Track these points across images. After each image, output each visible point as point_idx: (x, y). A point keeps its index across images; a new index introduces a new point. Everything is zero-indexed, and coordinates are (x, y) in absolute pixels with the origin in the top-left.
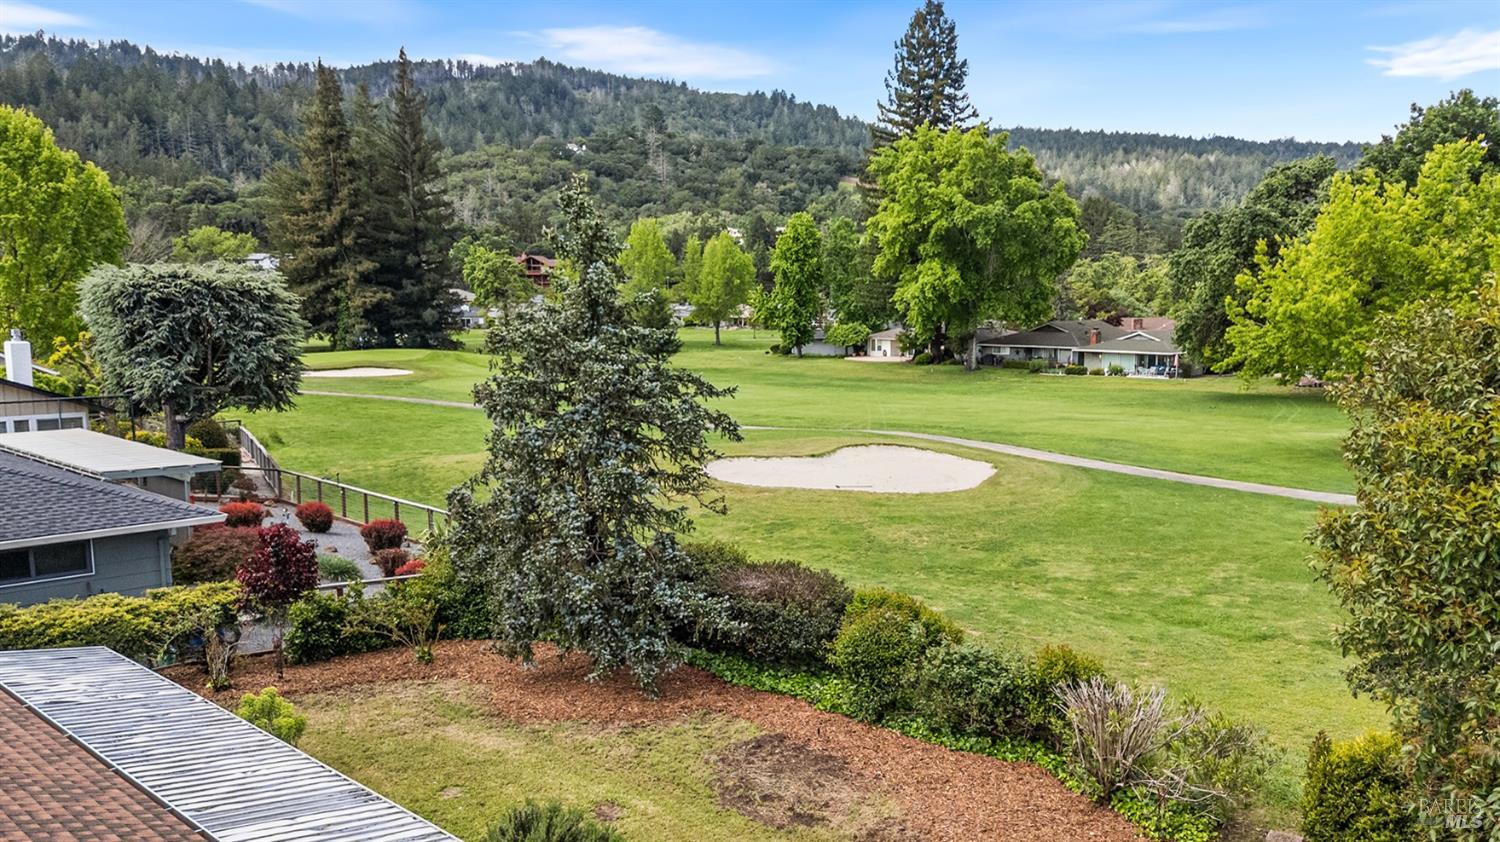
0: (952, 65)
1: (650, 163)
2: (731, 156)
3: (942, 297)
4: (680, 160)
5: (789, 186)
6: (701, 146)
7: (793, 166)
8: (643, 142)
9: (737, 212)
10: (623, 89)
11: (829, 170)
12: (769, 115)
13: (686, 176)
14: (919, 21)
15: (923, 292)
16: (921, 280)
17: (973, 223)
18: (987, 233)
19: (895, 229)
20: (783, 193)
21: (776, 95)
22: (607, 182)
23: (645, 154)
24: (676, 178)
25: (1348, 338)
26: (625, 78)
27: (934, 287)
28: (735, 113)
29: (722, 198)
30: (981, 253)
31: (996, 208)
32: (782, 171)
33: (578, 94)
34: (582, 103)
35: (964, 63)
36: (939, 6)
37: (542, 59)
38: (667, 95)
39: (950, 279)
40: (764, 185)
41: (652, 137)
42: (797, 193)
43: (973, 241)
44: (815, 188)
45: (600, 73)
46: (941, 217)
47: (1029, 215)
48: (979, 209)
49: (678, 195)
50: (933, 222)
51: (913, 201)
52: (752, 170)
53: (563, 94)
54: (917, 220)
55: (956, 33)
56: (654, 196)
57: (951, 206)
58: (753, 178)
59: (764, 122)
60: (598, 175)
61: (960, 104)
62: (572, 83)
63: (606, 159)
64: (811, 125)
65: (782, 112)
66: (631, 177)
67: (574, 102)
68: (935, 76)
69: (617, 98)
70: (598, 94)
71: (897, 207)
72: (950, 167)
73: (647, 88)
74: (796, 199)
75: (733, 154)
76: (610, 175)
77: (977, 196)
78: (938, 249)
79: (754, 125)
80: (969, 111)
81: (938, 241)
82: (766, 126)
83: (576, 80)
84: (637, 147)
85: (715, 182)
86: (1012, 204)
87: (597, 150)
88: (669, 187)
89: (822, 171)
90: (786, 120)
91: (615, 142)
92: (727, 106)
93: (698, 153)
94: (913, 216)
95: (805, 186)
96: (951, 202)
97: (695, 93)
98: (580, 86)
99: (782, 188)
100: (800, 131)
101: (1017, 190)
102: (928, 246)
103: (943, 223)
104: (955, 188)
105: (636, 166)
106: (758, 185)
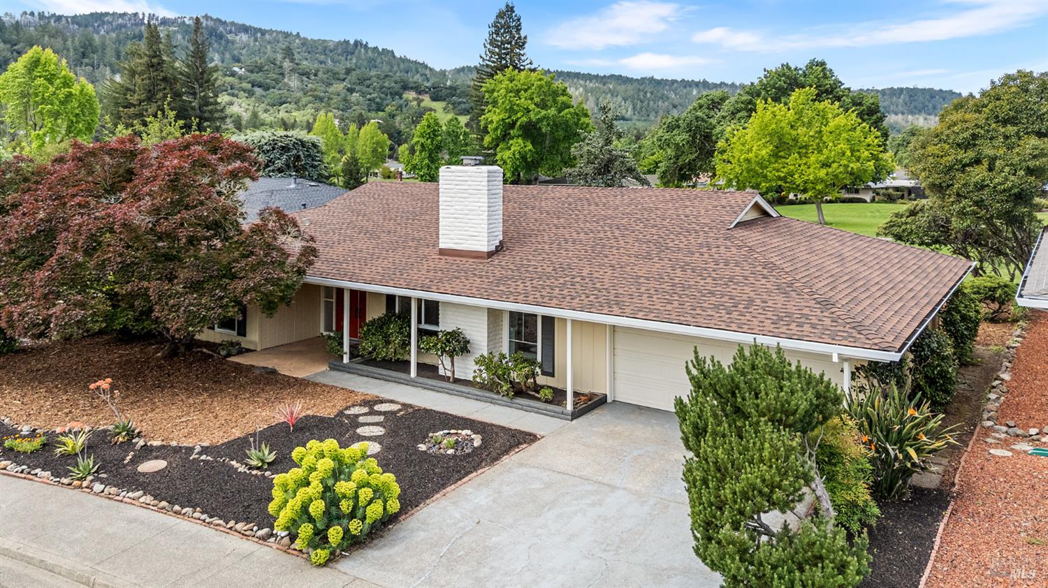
0: (519, 38)
1: (286, 80)
2: (336, 77)
3: (524, 158)
4: (305, 78)
5: (373, 95)
6: (317, 71)
7: (375, 84)
8: (281, 67)
9: (342, 110)
10: (259, 35)
11: (397, 87)
12: (352, 53)
13: (308, 88)
14: (501, 15)
15: (514, 155)
16: (513, 149)
17: (540, 120)
18: (548, 124)
19: (498, 122)
20: (369, 100)
21: (356, 42)
22: (258, 91)
23: (282, 74)
24: (303, 89)
25: (770, 169)
26: (261, 29)
27: (520, 152)
28: (331, 51)
29: (332, 102)
30: (545, 135)
31: (552, 111)
32: (368, 87)
33: (230, 37)
34: (233, 42)
35: (525, 38)
36: (512, 8)
37: (206, 15)
38: (288, 39)
39: (527, 148)
40: (358, 95)
41: (287, 64)
42: (378, 100)
43: (540, 129)
44: (389, 97)
45: (244, 25)
46: (523, 116)
47: (569, 116)
48: (544, 112)
49: (304, 100)
50: (518, 118)
51: (508, 107)
52: (349, 86)
53: (220, 37)
54: (509, 117)
55: (521, 21)
56: (289, 100)
57: (528, 111)
58: (351, 91)
59: (349, 57)
60: (253, 86)
61: (523, 58)
62: (225, 30)
63: (257, 77)
64: (379, 61)
65: (360, 51)
66: (274, 88)
67: (228, 41)
68: (510, 43)
69: (256, 40)
70: (244, 37)
71: (498, 111)
72: (526, 90)
73: (274, 34)
74: (377, 103)
75: (337, 76)
76: (260, 87)
77: (543, 105)
78: (520, 133)
79: (343, 58)
80: (528, 61)
81: (520, 129)
82: (351, 59)
83: (229, 28)
84: (277, 70)
85: (327, 92)
86: (560, 111)
87: (252, 72)
88: (298, 94)
89: (393, 88)
90: (363, 57)
91: (263, 67)
92: (326, 47)
93: (316, 75)
94: (507, 115)
95: (383, 96)
96: (528, 108)
97: (305, 39)
98: (231, 32)
99: (369, 96)
100: (372, 63)
101: (562, 103)
102: (515, 131)
103: (524, 119)
104: (530, 102)
105: (277, 81)
106: (354, 94)
